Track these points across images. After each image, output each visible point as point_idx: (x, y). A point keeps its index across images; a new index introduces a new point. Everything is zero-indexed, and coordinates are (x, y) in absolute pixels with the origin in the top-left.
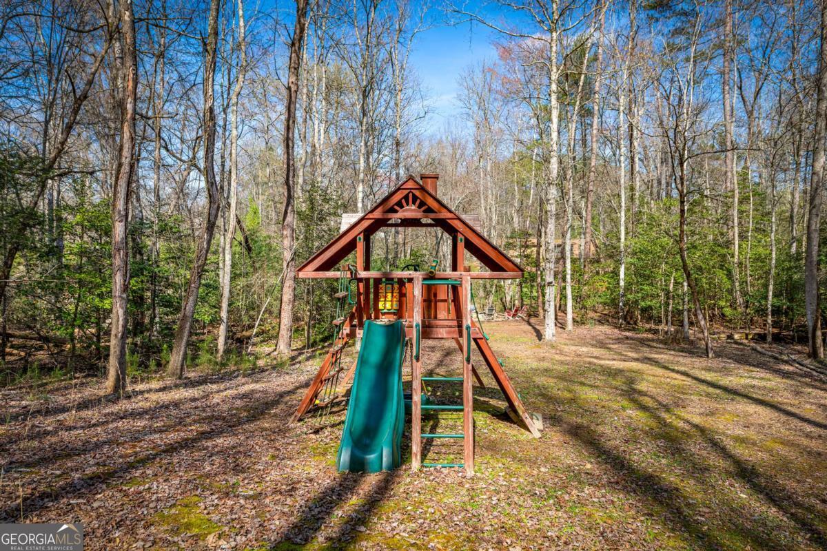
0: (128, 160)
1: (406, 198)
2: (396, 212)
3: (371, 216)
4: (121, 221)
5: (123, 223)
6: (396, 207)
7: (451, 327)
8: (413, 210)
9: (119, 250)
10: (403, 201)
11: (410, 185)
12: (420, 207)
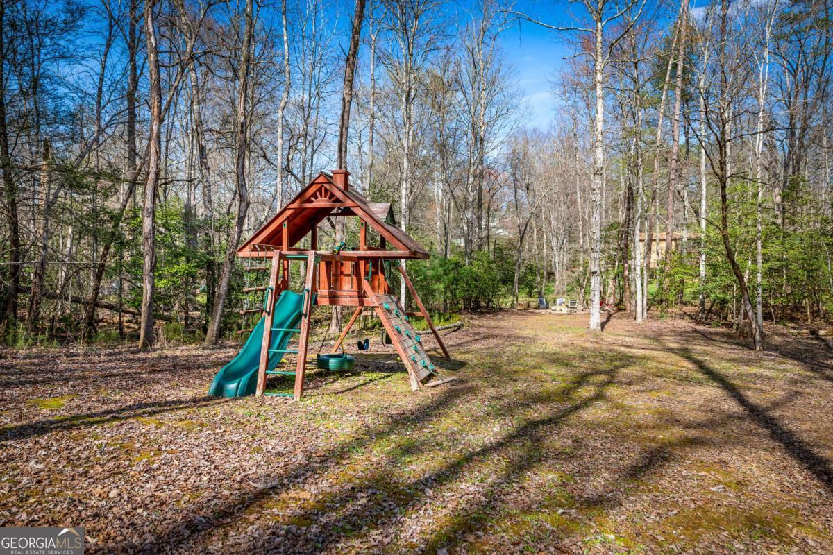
0: (154, 169)
1: (320, 190)
2: (312, 202)
3: (291, 206)
4: (149, 217)
5: (150, 218)
6: (312, 199)
7: (353, 297)
8: (324, 201)
9: (147, 239)
10: (318, 194)
11: (321, 180)
12: (330, 198)
